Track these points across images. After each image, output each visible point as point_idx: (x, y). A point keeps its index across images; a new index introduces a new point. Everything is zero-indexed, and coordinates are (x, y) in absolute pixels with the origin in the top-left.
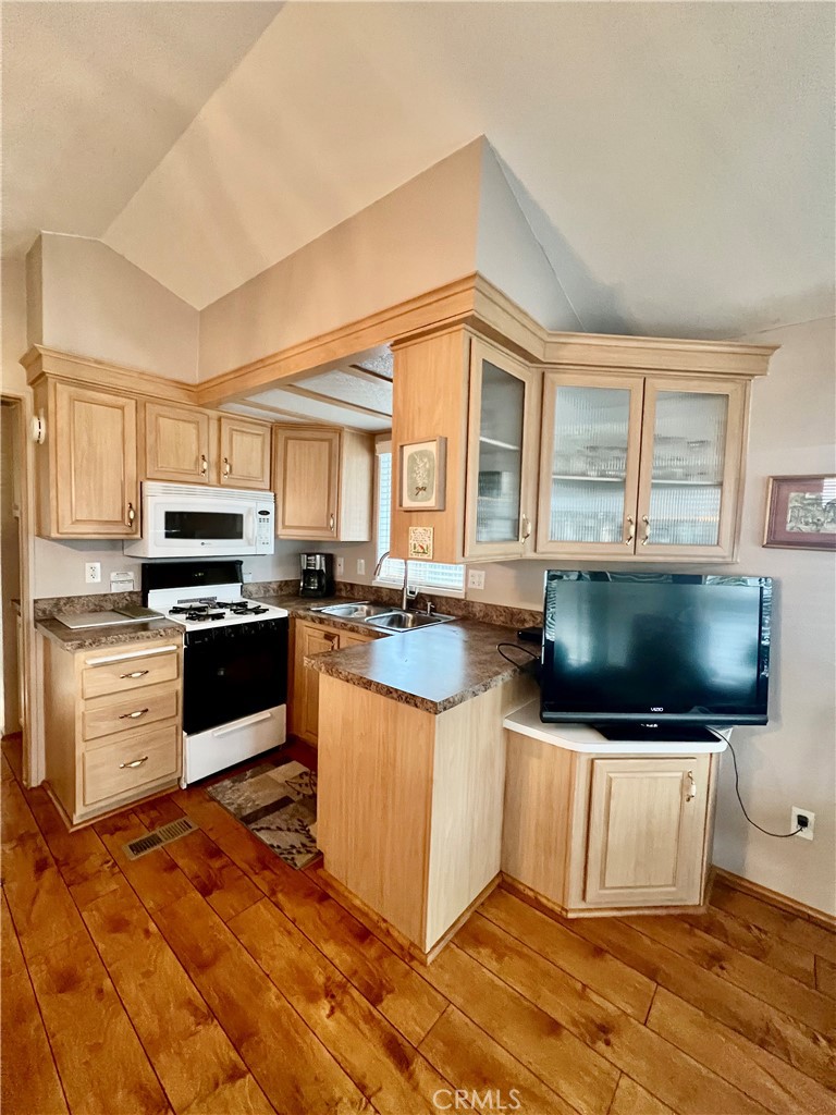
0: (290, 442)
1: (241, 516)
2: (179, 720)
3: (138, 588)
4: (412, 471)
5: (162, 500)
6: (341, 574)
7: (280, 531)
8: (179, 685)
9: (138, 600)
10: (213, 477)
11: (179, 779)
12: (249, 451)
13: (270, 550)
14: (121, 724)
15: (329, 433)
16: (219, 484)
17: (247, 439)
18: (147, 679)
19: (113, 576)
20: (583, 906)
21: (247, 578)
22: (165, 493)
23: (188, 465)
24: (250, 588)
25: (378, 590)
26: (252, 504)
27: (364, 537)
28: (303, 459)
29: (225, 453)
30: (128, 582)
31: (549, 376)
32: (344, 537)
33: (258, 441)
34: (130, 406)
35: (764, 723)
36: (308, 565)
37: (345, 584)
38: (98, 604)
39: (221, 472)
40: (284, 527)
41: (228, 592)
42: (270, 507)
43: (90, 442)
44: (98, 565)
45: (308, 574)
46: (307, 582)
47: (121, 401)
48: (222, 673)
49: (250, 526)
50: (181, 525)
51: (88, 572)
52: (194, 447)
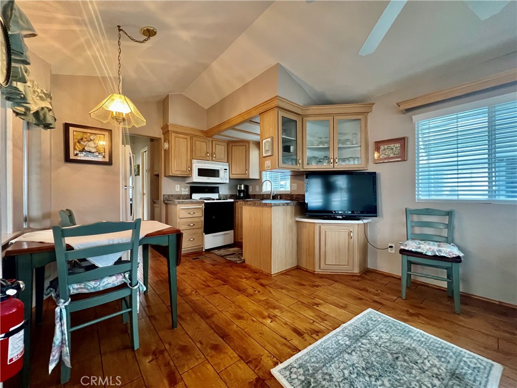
0: (233, 147)
1: (219, 170)
2: (203, 229)
3: (189, 194)
4: (265, 146)
5: (197, 165)
6: (251, 191)
7: (231, 176)
8: (203, 219)
9: (189, 196)
10: (211, 159)
11: (202, 248)
12: (221, 150)
13: (227, 181)
14: (188, 227)
15: (245, 143)
16: (212, 160)
17: (220, 146)
18: (194, 215)
19: (183, 189)
20: (320, 271)
21: (220, 193)
22: (198, 163)
23: (204, 155)
24: (221, 196)
25: (263, 195)
26: (222, 167)
27: (258, 178)
28: (237, 152)
29: (214, 151)
30: (186, 191)
31: (304, 118)
32: (251, 177)
33: (223, 147)
34: (189, 138)
35: (376, 216)
36: (240, 188)
37: (252, 195)
38: (179, 197)
39: (212, 157)
40: (232, 174)
41: (215, 196)
42: (227, 168)
43: (179, 149)
44: (179, 186)
45: (240, 191)
46: (240, 194)
47: (186, 137)
48: (214, 218)
49: (222, 173)
50: (202, 172)
51: (176, 188)
52: (205, 150)
